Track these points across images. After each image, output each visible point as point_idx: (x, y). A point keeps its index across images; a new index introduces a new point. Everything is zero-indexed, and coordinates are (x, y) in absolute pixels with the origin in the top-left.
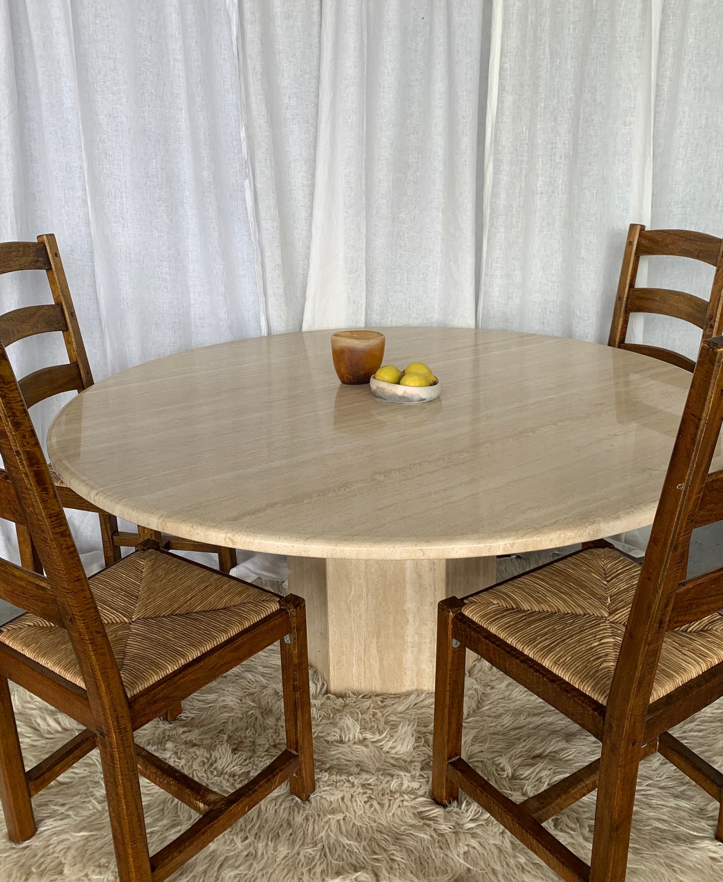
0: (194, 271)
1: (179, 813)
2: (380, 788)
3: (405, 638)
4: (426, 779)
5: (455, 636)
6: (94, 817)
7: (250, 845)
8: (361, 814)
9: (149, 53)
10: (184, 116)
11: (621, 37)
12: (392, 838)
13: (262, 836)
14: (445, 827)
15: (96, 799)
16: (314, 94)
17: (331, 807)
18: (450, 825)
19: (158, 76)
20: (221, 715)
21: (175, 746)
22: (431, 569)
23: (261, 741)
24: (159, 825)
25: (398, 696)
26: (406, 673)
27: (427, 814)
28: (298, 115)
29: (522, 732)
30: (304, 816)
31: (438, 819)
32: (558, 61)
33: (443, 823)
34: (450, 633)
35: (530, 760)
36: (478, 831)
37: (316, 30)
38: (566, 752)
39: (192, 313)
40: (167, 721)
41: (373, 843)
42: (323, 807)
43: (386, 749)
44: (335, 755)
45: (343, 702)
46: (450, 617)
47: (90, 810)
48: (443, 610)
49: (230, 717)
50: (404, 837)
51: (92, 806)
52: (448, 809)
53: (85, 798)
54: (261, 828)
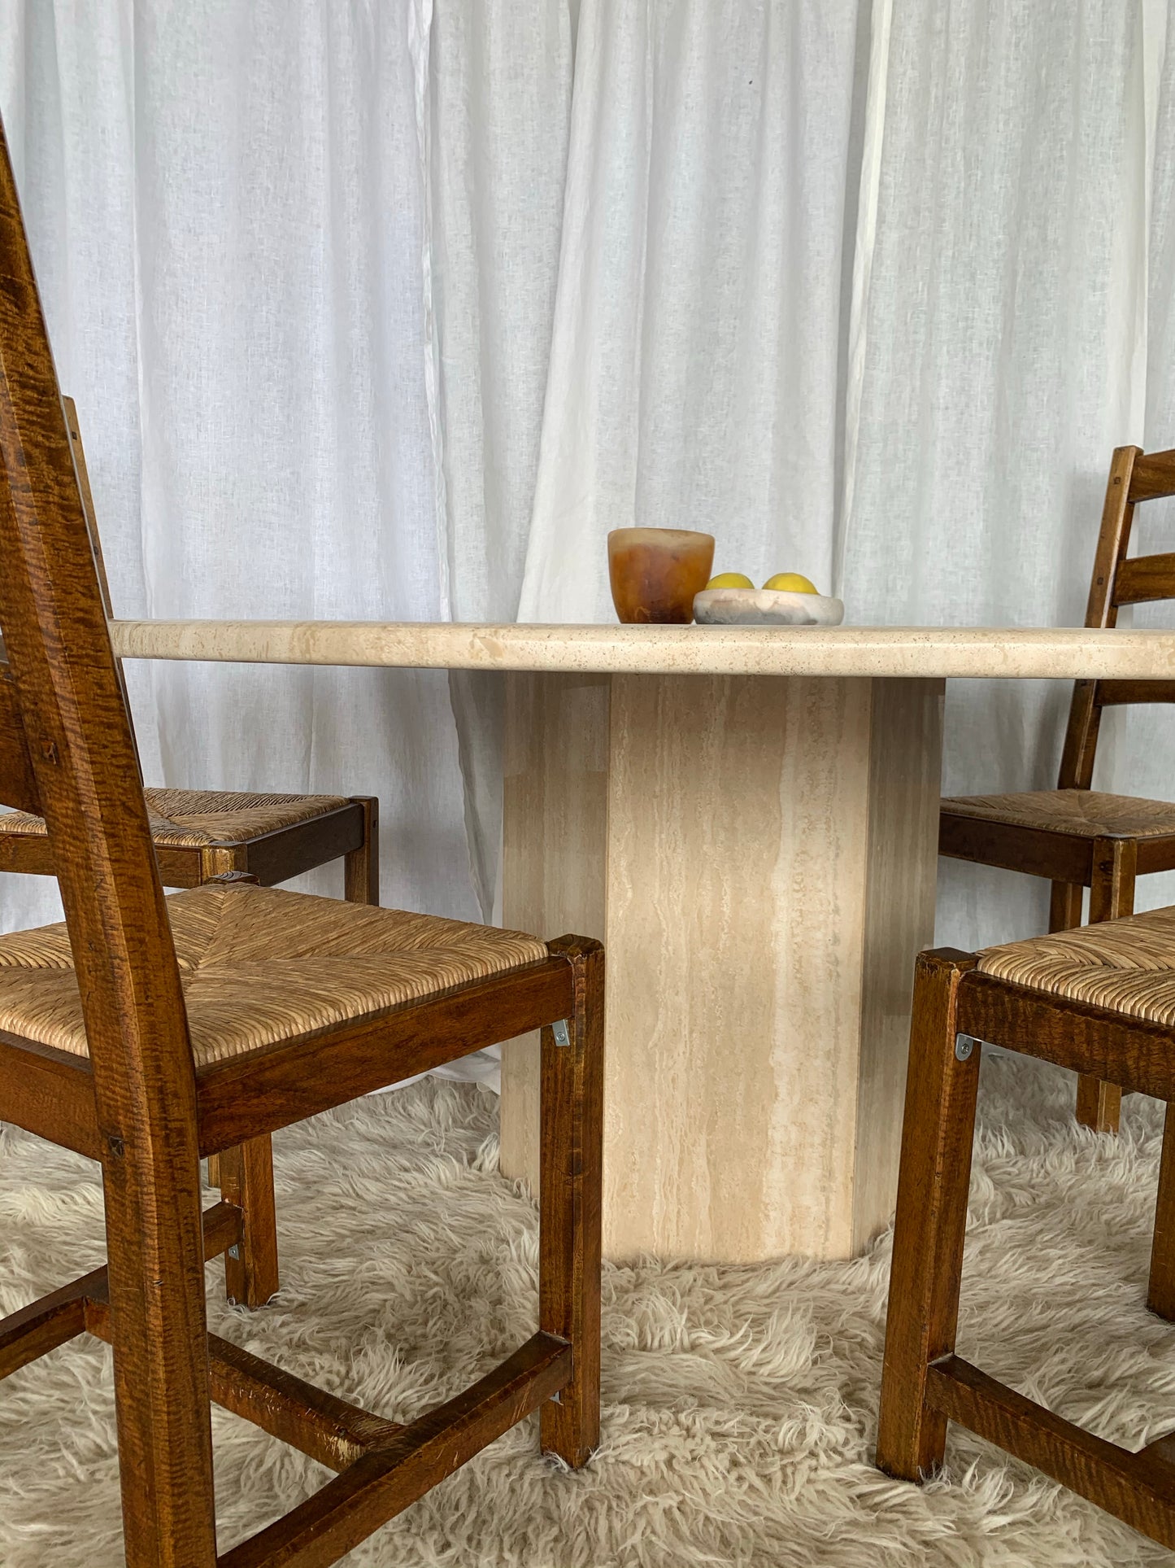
0: (323, 517)
1: (277, 1489)
2: (753, 1441)
3: (770, 1133)
4: (858, 1426)
5: (963, 1027)
6: (65, 1494)
7: (458, 1561)
8: (720, 1499)
9: (267, 118)
10: (322, 239)
11: (1088, 135)
12: (810, 1549)
13: (486, 1540)
14: (936, 1526)
15: (75, 1454)
16: (554, 210)
17: (645, 1481)
18: (947, 1519)
19: (281, 160)
20: (368, 1296)
21: (268, 1349)
22: (831, 976)
23: (463, 1340)
24: (227, 1513)
25: (751, 1268)
26: (767, 1216)
27: (878, 1499)
28: (523, 248)
29: (1044, 1337)
30: (583, 1498)
31: (912, 1509)
32: (980, 173)
33: (929, 1514)
34: (950, 1021)
35: (1087, 1391)
36: (1016, 1535)
37: (563, 97)
38: (1159, 1375)
39: (316, 594)
40: (245, 1303)
41: (764, 1560)
42: (624, 1480)
43: (746, 1364)
44: (633, 1374)
45: (633, 1274)
46: (953, 979)
47: (58, 1477)
48: (933, 968)
49: (385, 1301)
50: (839, 1547)
51: (65, 1468)
52: (933, 1485)
53: (48, 1452)
54: (480, 1523)
